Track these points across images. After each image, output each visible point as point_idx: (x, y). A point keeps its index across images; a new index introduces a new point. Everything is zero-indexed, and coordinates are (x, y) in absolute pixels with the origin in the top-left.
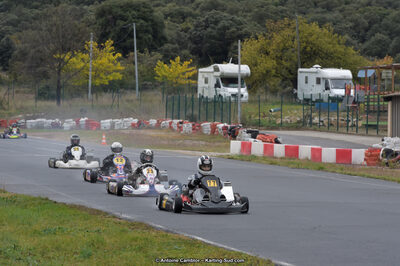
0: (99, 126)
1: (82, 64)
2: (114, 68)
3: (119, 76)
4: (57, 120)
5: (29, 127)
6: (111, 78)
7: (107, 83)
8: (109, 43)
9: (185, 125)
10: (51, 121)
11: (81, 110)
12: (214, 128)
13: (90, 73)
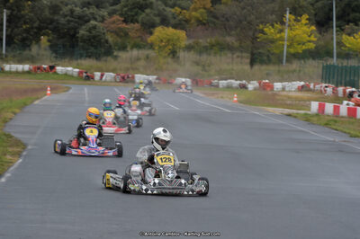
0: (272, 88)
1: (278, 35)
2: (308, 38)
3: (312, 46)
4: (244, 82)
5: (221, 86)
6: (304, 47)
7: (300, 52)
8: (305, 16)
9: (328, 89)
10: (238, 82)
11: (267, 74)
12: (344, 92)
13: (286, 43)
